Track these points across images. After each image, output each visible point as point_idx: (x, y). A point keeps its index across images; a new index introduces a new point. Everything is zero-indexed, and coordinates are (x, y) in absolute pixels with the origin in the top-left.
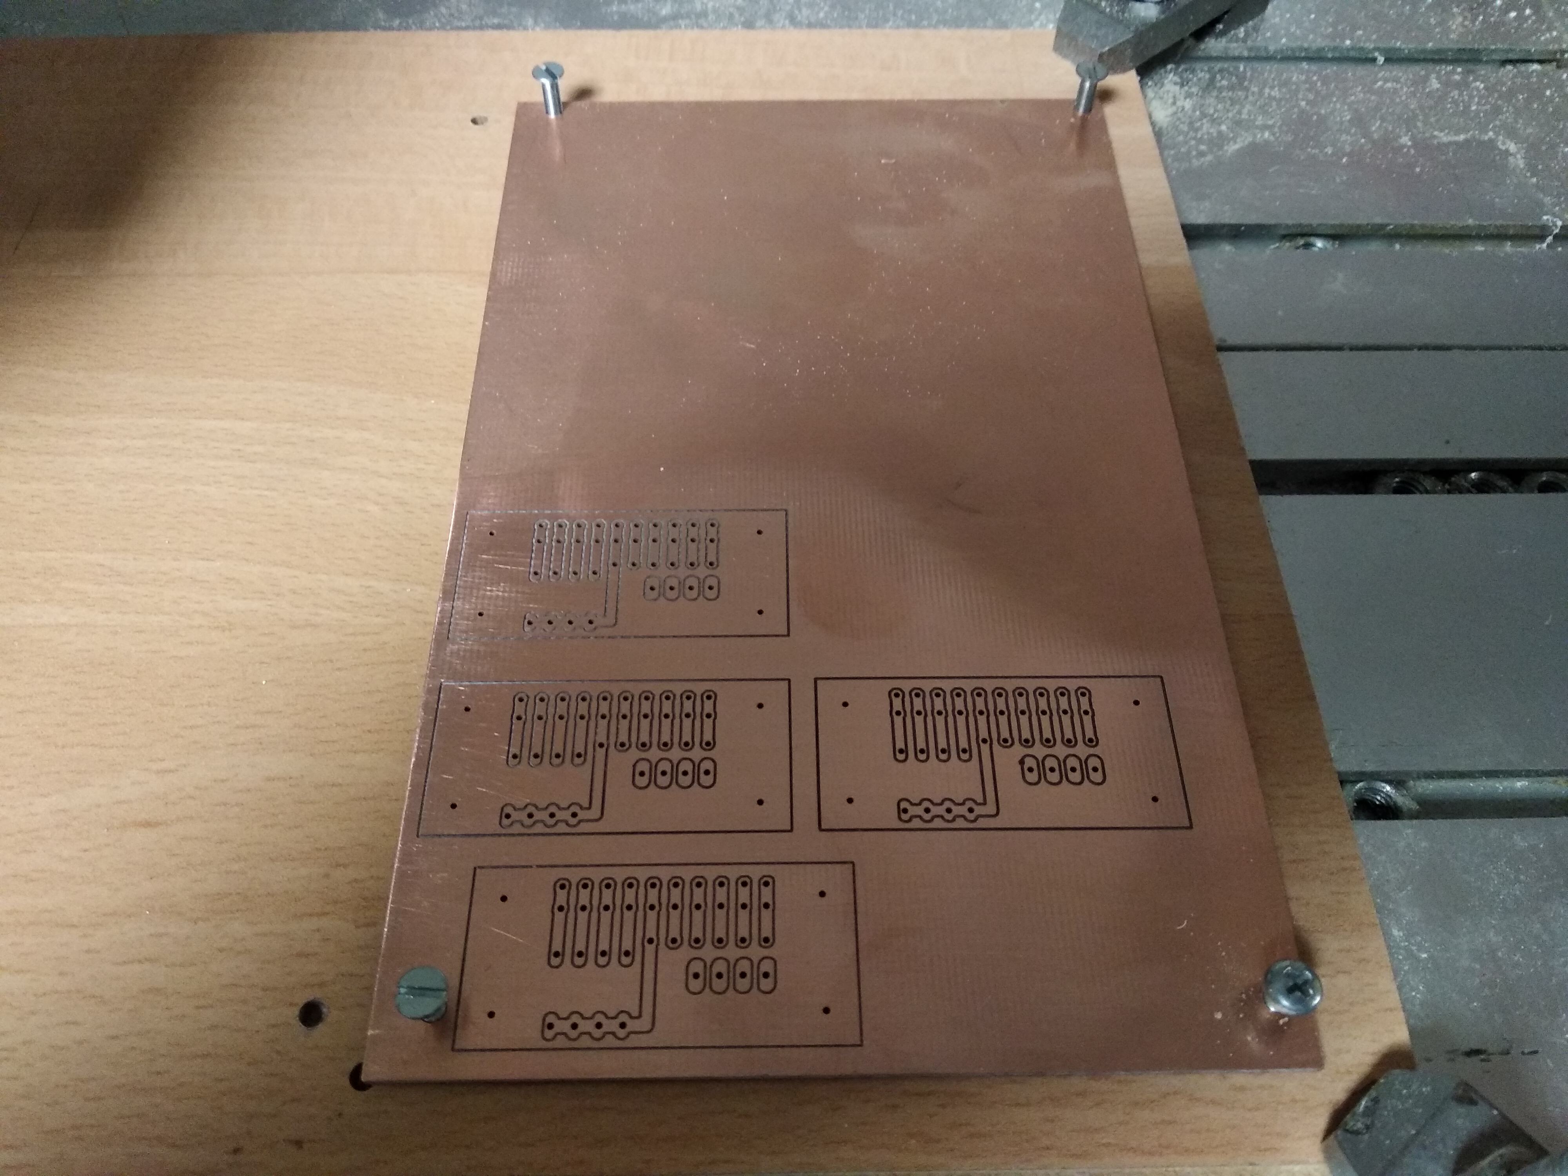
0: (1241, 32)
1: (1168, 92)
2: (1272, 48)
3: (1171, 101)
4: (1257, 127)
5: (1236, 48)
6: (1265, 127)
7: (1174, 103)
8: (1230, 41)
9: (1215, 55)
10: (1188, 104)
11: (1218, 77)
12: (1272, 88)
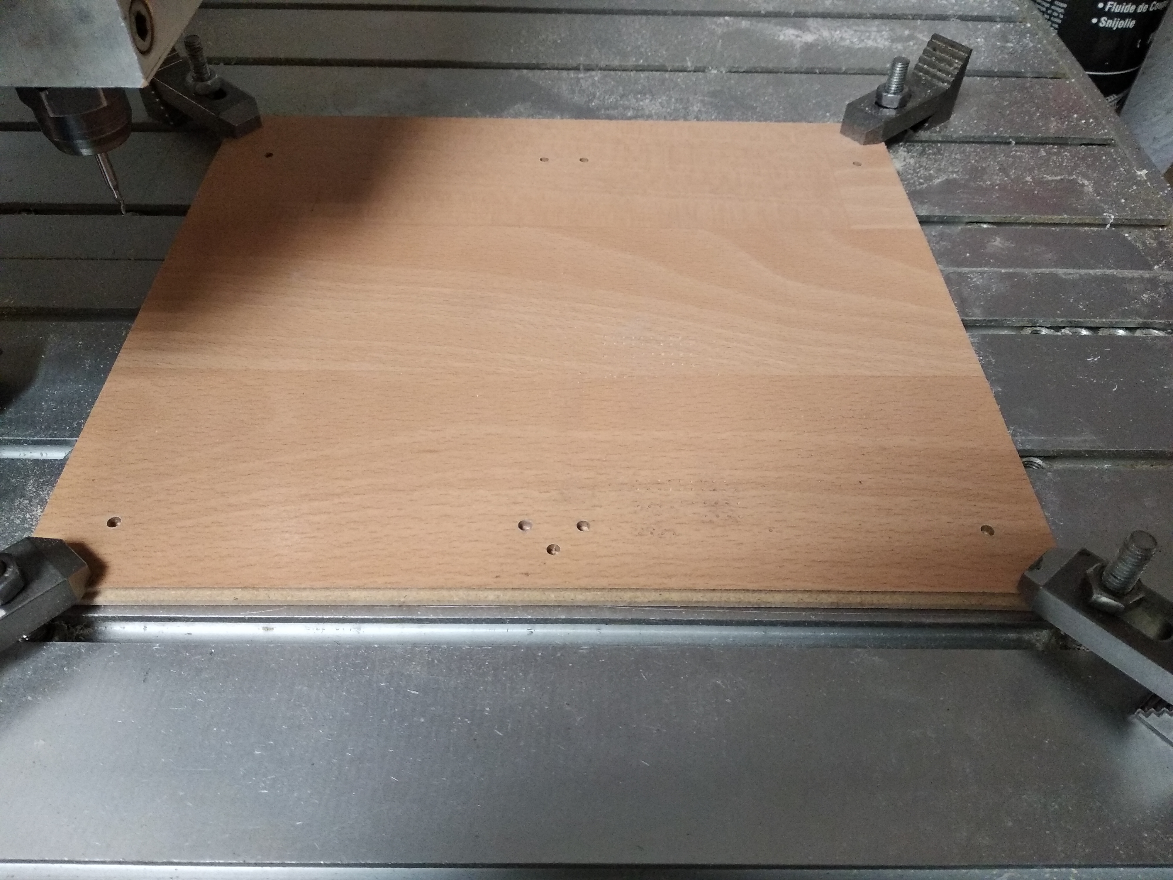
0: (938, 128)
1: (901, 155)
2: (955, 136)
3: (903, 159)
4: (949, 172)
5: (935, 136)
6: (953, 172)
7: (904, 160)
8: (931, 133)
9: (924, 139)
10: (912, 161)
11: (927, 149)
12: (956, 154)
